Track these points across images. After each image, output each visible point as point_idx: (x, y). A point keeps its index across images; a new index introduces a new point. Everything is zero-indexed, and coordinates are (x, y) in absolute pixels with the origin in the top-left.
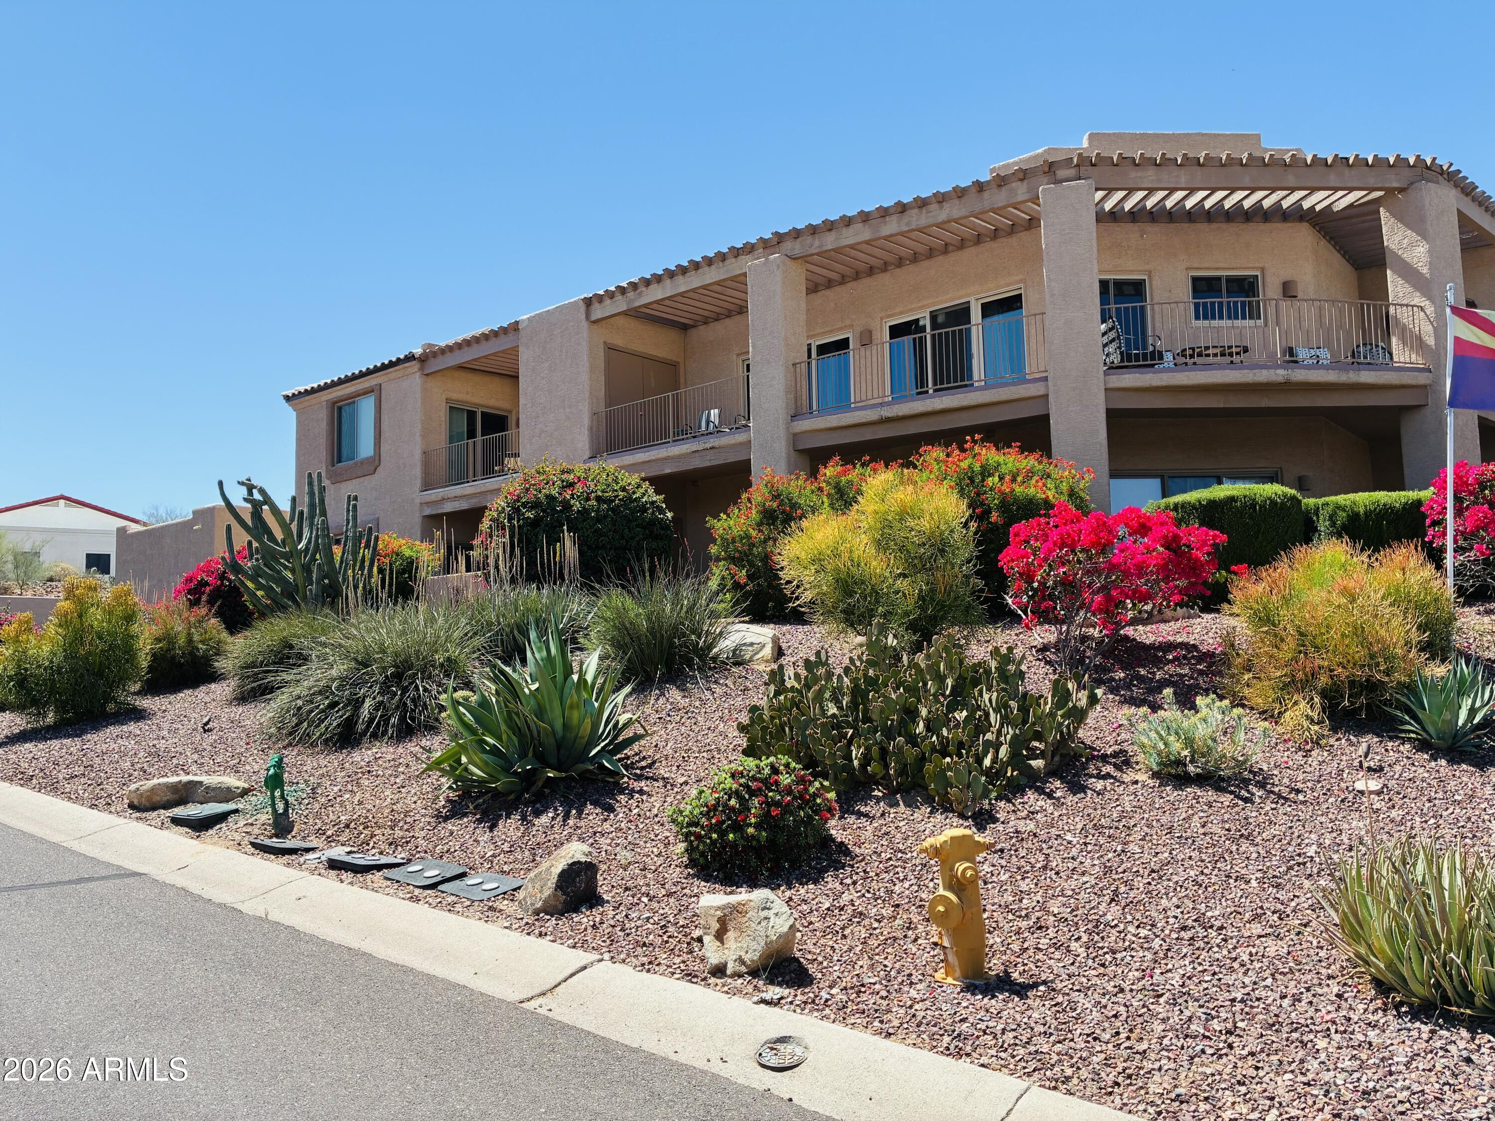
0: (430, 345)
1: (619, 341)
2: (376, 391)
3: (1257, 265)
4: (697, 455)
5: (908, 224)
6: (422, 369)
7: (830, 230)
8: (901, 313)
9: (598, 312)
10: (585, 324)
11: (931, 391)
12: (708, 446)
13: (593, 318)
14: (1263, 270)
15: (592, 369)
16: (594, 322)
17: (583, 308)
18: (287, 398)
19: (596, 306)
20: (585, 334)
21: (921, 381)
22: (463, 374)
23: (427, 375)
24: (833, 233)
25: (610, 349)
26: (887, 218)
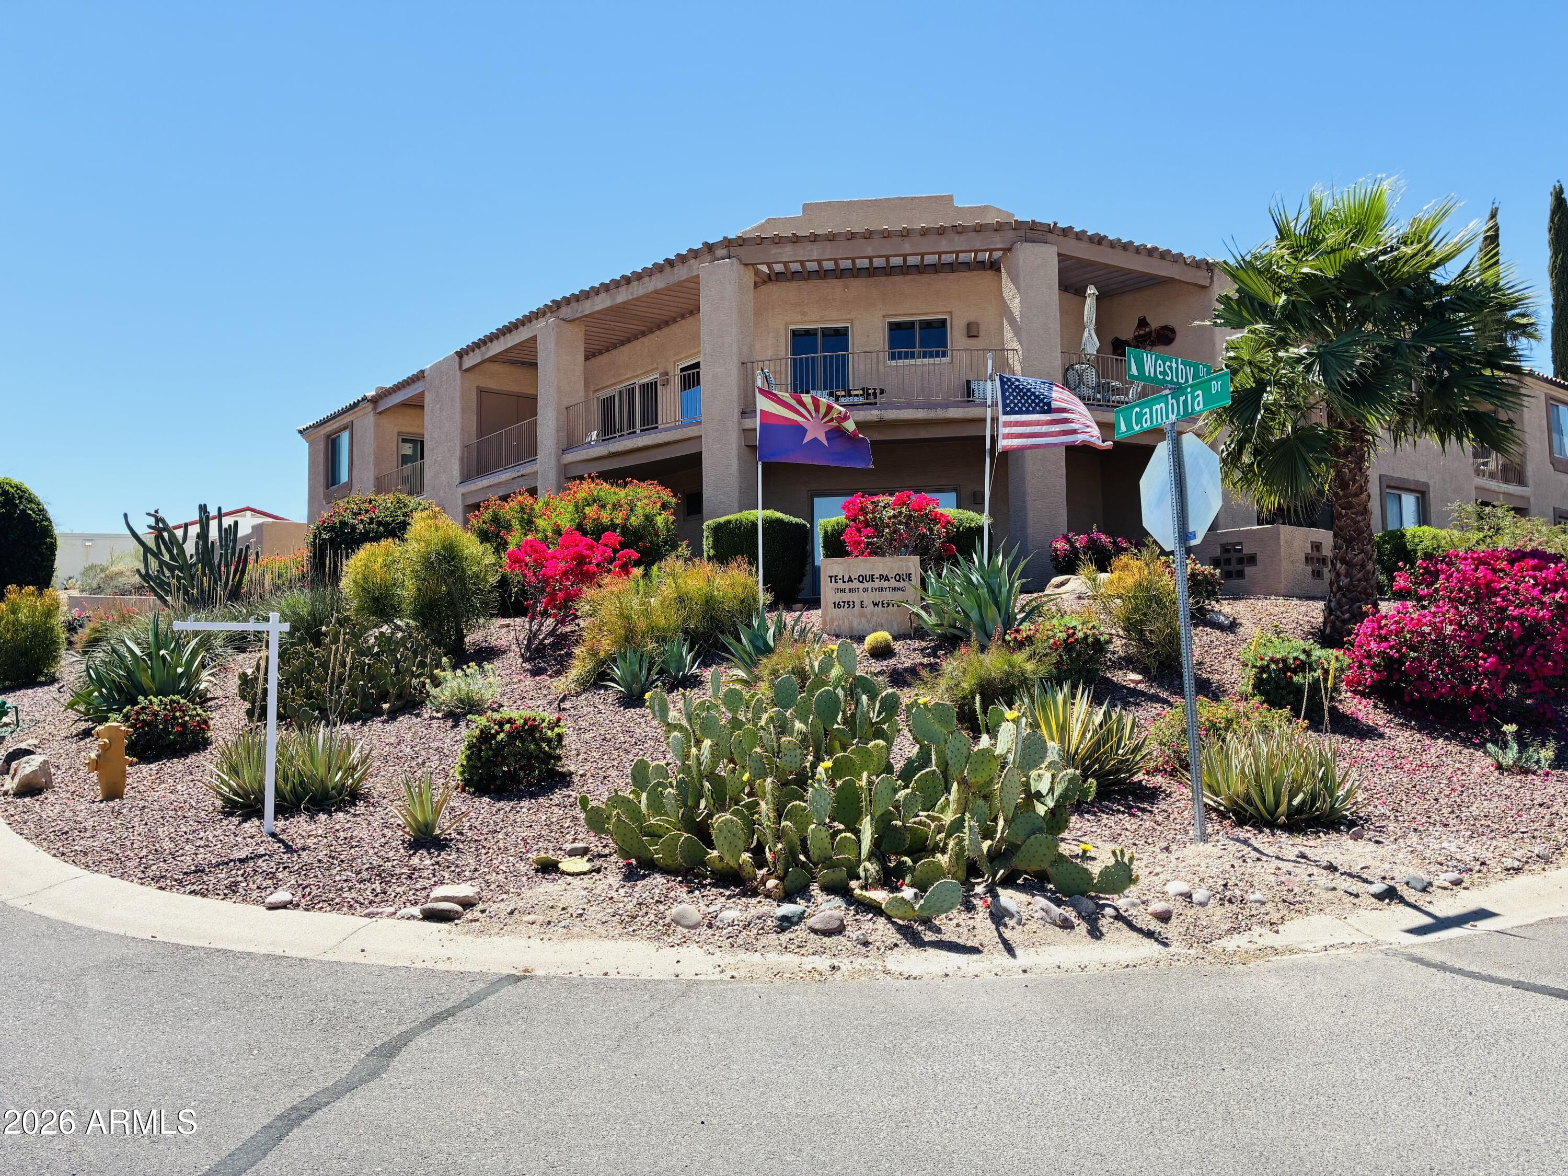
0: (382, 388)
1: (492, 384)
2: (349, 426)
3: (945, 310)
4: (515, 481)
5: (632, 294)
6: (375, 408)
7: (587, 298)
8: (686, 357)
9: (469, 362)
10: (458, 373)
11: (638, 432)
12: (520, 474)
13: (464, 368)
14: (951, 313)
15: (464, 411)
16: (467, 370)
17: (457, 358)
18: (300, 432)
19: (465, 358)
20: (458, 382)
21: (632, 424)
22: (407, 411)
23: (380, 413)
24: (589, 301)
25: (481, 391)
26: (620, 289)
